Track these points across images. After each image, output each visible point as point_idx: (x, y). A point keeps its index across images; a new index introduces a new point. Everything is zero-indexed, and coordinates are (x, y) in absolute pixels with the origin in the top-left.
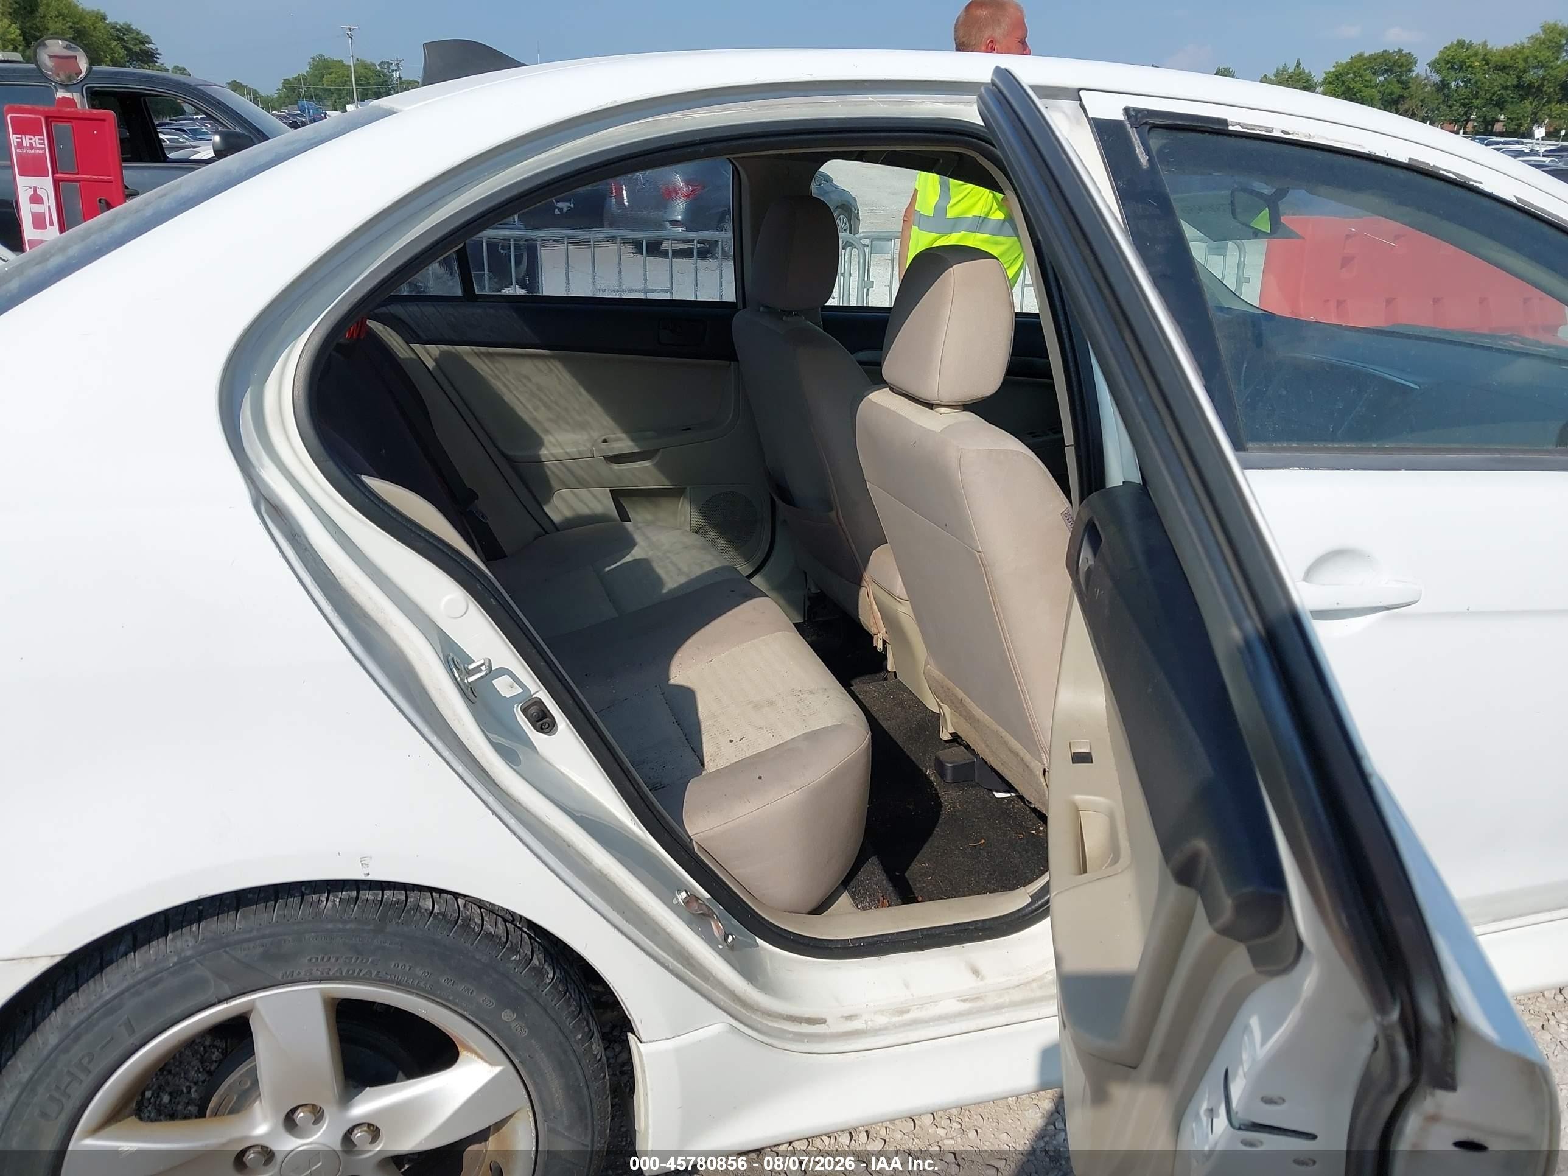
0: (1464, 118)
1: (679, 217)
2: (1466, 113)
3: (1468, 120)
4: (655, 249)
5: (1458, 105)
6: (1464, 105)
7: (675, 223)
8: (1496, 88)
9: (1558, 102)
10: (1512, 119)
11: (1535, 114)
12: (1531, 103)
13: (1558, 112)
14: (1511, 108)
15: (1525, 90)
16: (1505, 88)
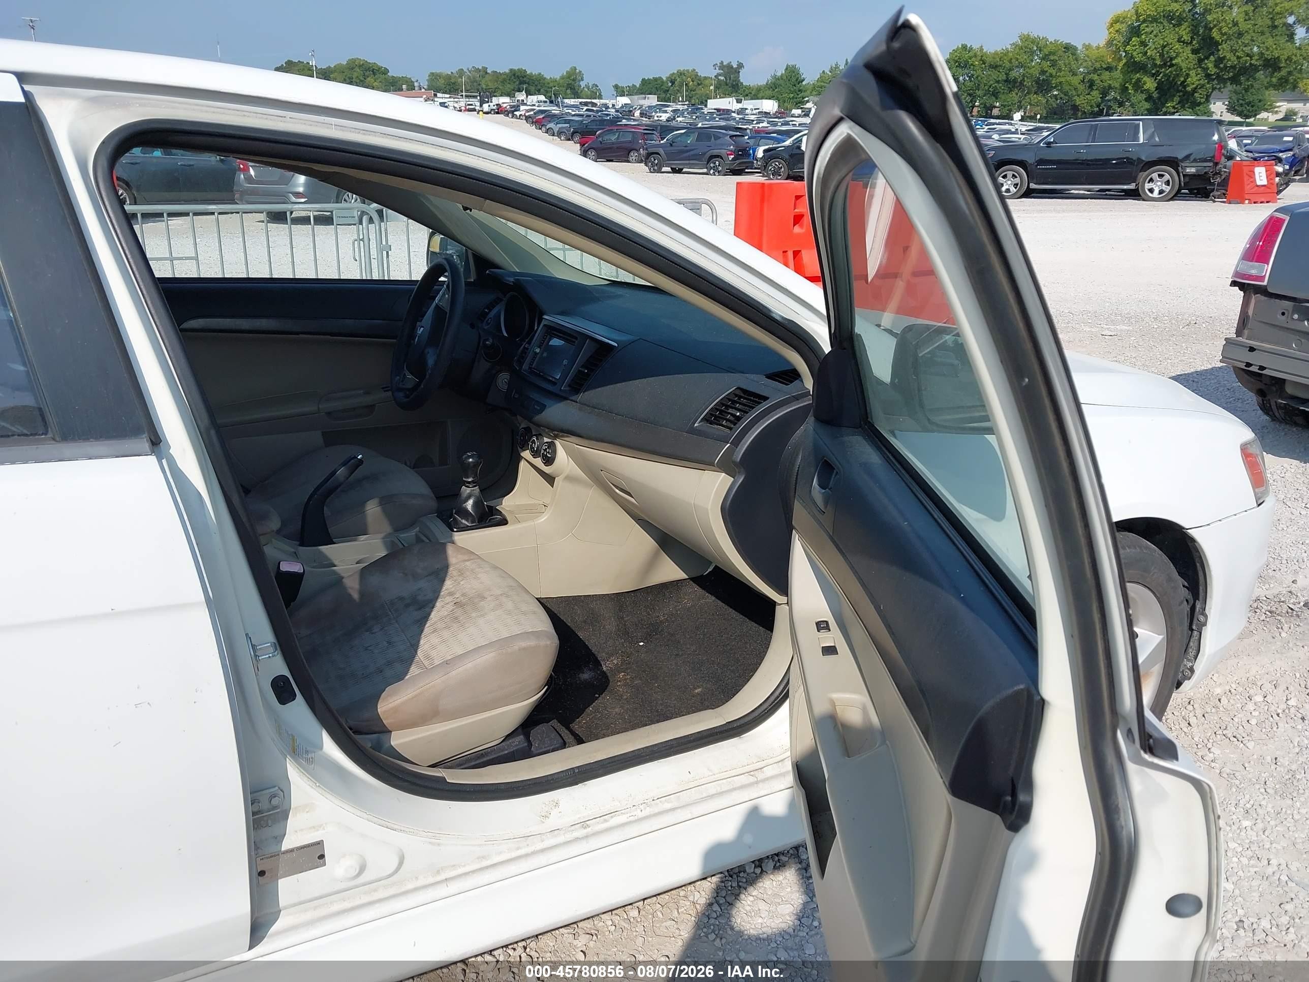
0: (971, 105)
1: (301, 190)
2: (971, 101)
3: (973, 107)
4: (278, 217)
5: (966, 94)
6: (970, 95)
7: (298, 195)
8: (991, 82)
9: (1035, 93)
10: (1004, 106)
11: (1020, 102)
12: (1017, 94)
13: (1036, 101)
14: (1003, 97)
15: (1012, 84)
16: (998, 82)
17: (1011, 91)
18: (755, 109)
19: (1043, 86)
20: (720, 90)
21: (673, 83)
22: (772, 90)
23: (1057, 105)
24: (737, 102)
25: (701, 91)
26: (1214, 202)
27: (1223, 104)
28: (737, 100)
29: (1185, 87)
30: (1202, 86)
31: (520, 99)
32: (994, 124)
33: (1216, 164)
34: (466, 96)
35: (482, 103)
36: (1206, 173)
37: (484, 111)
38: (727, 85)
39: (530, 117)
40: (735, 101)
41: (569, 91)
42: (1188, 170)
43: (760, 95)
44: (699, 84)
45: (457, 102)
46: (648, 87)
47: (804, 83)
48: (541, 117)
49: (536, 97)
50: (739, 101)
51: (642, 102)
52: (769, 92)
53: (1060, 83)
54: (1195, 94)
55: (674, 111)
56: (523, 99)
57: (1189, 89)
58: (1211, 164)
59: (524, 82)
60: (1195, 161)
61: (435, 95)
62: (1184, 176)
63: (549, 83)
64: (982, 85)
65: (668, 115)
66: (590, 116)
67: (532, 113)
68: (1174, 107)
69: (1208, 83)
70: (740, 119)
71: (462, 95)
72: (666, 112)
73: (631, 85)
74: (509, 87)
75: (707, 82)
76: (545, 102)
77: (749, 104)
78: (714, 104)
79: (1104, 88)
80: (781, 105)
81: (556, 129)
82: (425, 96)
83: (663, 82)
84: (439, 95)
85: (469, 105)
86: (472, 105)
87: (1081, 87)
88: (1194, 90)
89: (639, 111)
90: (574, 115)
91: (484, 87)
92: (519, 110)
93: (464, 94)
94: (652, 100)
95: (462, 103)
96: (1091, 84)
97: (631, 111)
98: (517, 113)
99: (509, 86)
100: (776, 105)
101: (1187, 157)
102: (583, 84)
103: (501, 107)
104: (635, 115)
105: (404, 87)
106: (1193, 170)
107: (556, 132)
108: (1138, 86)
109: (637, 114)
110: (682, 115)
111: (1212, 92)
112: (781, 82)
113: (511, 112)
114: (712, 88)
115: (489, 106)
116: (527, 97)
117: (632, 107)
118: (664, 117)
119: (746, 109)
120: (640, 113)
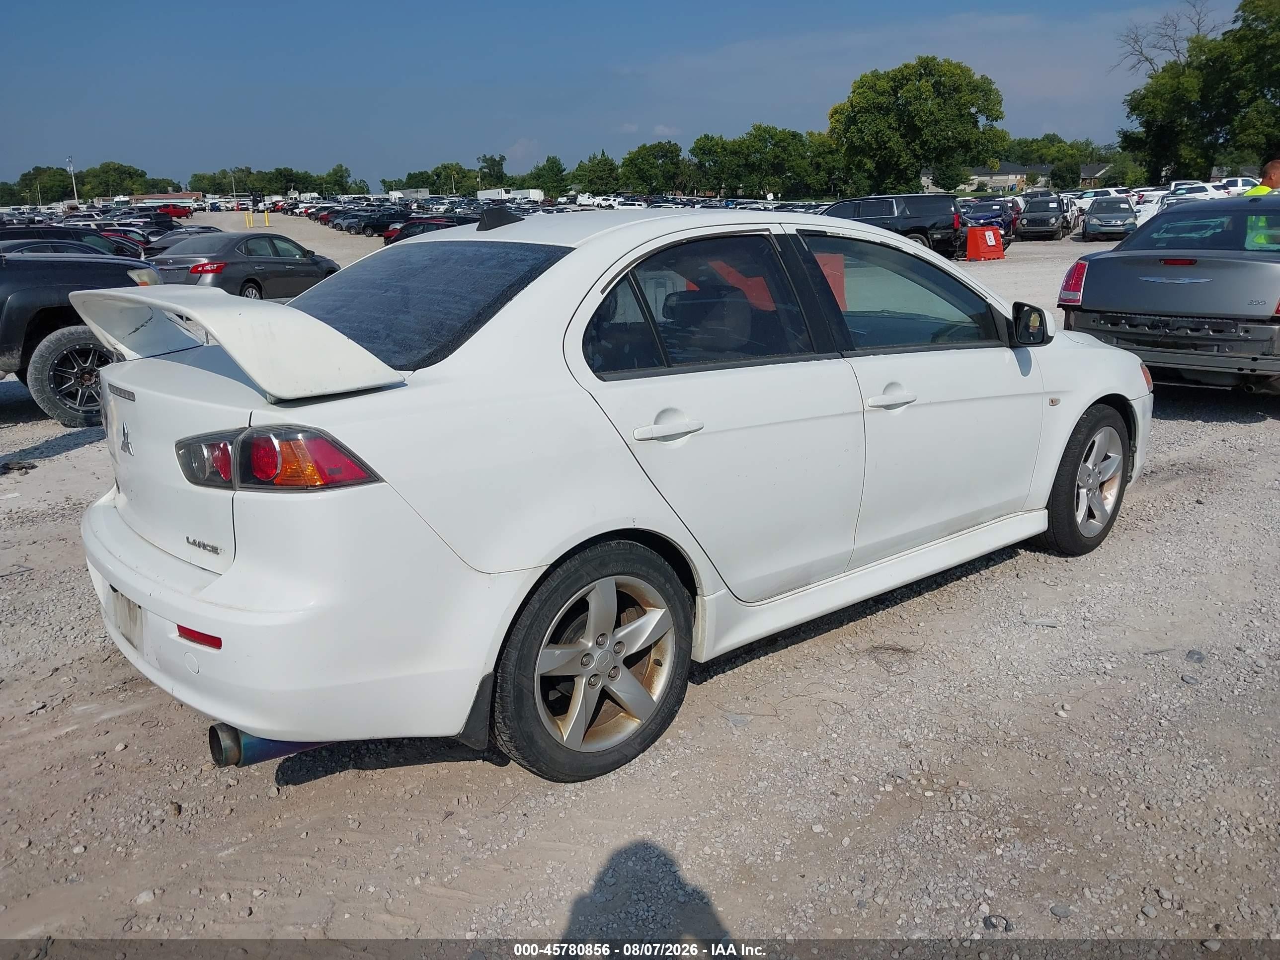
0: (718, 187)
2: (718, 184)
3: (721, 188)
5: (713, 178)
6: (716, 178)
8: (733, 167)
9: (772, 175)
10: (747, 187)
11: (760, 183)
12: (757, 176)
13: (774, 181)
14: (745, 179)
15: (752, 168)
16: (739, 166)
17: (751, 174)
18: (524, 198)
19: (778, 168)
20: (486, 182)
21: (438, 175)
22: (536, 180)
23: (792, 184)
24: (506, 193)
25: (467, 183)
26: (958, 260)
27: (928, 178)
28: (505, 190)
29: (898, 165)
30: (913, 164)
31: (293, 197)
32: (743, 203)
33: (956, 230)
34: (237, 196)
35: (255, 203)
36: (949, 238)
37: (260, 209)
38: (492, 176)
39: (312, 213)
40: (503, 191)
41: (337, 188)
42: (935, 236)
43: (526, 185)
44: (464, 177)
45: (228, 202)
46: (415, 181)
47: (564, 173)
48: (326, 213)
49: (309, 194)
50: (507, 192)
51: (415, 195)
52: (534, 182)
53: (792, 166)
54: (908, 172)
55: (451, 203)
56: (295, 196)
57: (902, 167)
58: (952, 231)
59: (292, 181)
60: (938, 229)
61: (204, 196)
62: (933, 241)
63: (315, 181)
64: (726, 170)
65: (444, 207)
66: (374, 211)
67: (313, 210)
68: (892, 183)
69: (917, 162)
70: (516, 208)
71: (233, 196)
72: (443, 204)
73: (396, 179)
74: (275, 186)
75: (472, 174)
76: (319, 199)
77: (517, 195)
78: (484, 195)
79: (829, 168)
80: (547, 194)
81: (344, 226)
82: (194, 198)
83: (429, 176)
84: (208, 196)
85: (241, 204)
86: (244, 204)
87: (810, 169)
88: (906, 168)
89: (416, 205)
90: (359, 210)
91: (251, 186)
92: (298, 208)
93: (234, 194)
94: (424, 194)
95: (233, 203)
96: (818, 166)
97: (407, 204)
98: (297, 211)
99: (275, 184)
100: (542, 193)
101: (933, 226)
102: (350, 180)
103: (277, 205)
104: (413, 208)
105: (170, 189)
106: (939, 236)
107: (344, 227)
108: (860, 166)
109: (414, 206)
110: (460, 206)
111: (920, 169)
112: (544, 172)
113: (290, 209)
114: (478, 180)
115: (265, 205)
116: (300, 194)
117: (408, 200)
118: (442, 208)
119: (515, 199)
120: (417, 206)
